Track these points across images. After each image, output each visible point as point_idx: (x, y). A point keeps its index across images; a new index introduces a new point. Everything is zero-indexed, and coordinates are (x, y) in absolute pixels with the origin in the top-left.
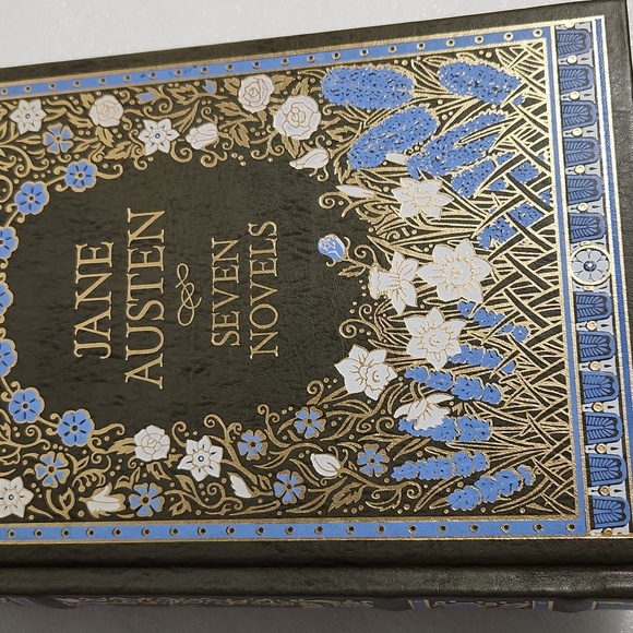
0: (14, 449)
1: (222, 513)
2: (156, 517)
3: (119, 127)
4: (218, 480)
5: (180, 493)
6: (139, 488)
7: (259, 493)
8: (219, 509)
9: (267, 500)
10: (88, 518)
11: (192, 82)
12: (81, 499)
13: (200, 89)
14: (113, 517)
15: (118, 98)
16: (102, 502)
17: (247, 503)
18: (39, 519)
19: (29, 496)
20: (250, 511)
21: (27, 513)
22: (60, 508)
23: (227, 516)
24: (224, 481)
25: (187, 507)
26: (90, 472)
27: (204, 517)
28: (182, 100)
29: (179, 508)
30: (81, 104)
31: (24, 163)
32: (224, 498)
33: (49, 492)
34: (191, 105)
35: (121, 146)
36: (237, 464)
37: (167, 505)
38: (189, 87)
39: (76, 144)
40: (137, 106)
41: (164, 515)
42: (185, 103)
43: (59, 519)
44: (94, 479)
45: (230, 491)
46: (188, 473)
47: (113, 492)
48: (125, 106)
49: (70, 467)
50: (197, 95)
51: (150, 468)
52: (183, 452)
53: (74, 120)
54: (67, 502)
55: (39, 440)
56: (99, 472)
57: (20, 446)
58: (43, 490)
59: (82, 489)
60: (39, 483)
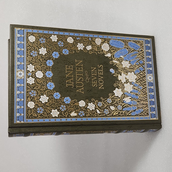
0: (55, 104)
1: (95, 116)
2: (84, 117)
3: (73, 43)
4: (94, 110)
5: (88, 113)
6: (80, 112)
7: (101, 112)
8: (95, 115)
9: (103, 114)
10: (71, 117)
11: (87, 37)
12: (69, 113)
13: (88, 39)
14: (75, 117)
15: (72, 38)
16: (73, 114)
17: (100, 114)
18: (61, 117)
19: (59, 113)
20: (100, 116)
21: (58, 116)
22: (65, 115)
23: (96, 117)
24: (95, 110)
25: (89, 115)
26: (71, 108)
27: (92, 117)
28: (85, 40)
29: (88, 115)
30: (65, 38)
31: (54, 47)
32: (95, 113)
33: (63, 112)
34: (87, 42)
35: (74, 47)
36: (97, 107)
37: (85, 115)
38: (86, 38)
39: (65, 45)
40: (76, 40)
41: (85, 116)
42: (86, 41)
43: (65, 117)
44: (72, 110)
45: (97, 112)
46: (89, 109)
47: (75, 112)
48: (74, 39)
49: (67, 107)
50: (88, 40)
51: (82, 108)
52: (88, 105)
53: (64, 40)
54: (67, 114)
55: (60, 102)
56: (73, 109)
57: (56, 103)
58: (62, 112)
59: (69, 112)
60: (61, 110)
